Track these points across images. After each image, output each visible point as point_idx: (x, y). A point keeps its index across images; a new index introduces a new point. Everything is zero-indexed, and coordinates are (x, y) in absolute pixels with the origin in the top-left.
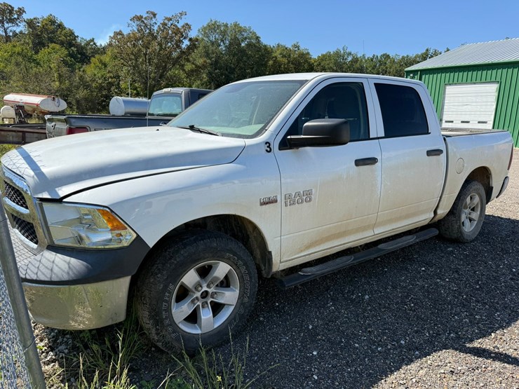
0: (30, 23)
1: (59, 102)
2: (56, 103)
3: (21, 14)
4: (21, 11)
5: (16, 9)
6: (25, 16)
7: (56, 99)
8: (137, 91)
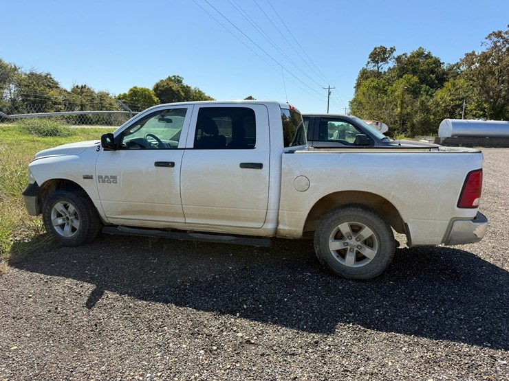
0: (398, 59)
1: (381, 126)
2: (379, 127)
3: (392, 52)
4: (393, 50)
5: (388, 49)
6: (395, 54)
7: (379, 124)
8: (484, 111)
